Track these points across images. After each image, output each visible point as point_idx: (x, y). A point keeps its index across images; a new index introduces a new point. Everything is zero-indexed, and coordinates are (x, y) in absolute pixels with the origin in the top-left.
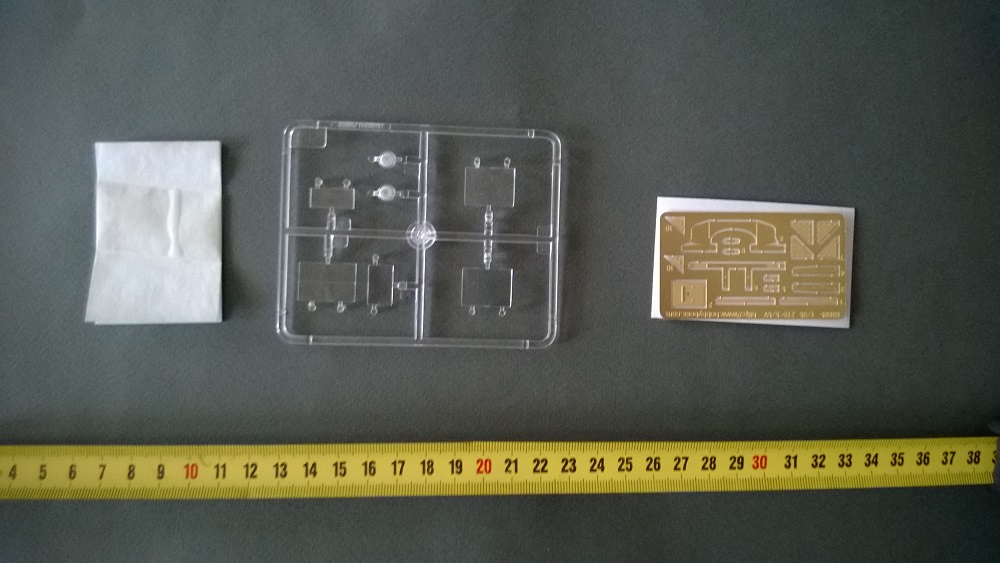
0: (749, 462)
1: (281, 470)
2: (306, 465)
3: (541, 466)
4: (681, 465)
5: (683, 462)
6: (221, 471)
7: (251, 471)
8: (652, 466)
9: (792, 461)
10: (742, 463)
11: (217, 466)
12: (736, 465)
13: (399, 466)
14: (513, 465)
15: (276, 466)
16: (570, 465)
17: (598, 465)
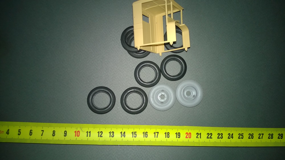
1: (111, 134)
2: (121, 133)
3: (210, 136)
4: (261, 137)
5: (261, 135)
6: (89, 134)
7: (100, 134)
8: (250, 137)
11: (87, 132)
12: (280, 137)
13: (156, 134)
14: (199, 135)
16: (220, 136)
17: (231, 136)
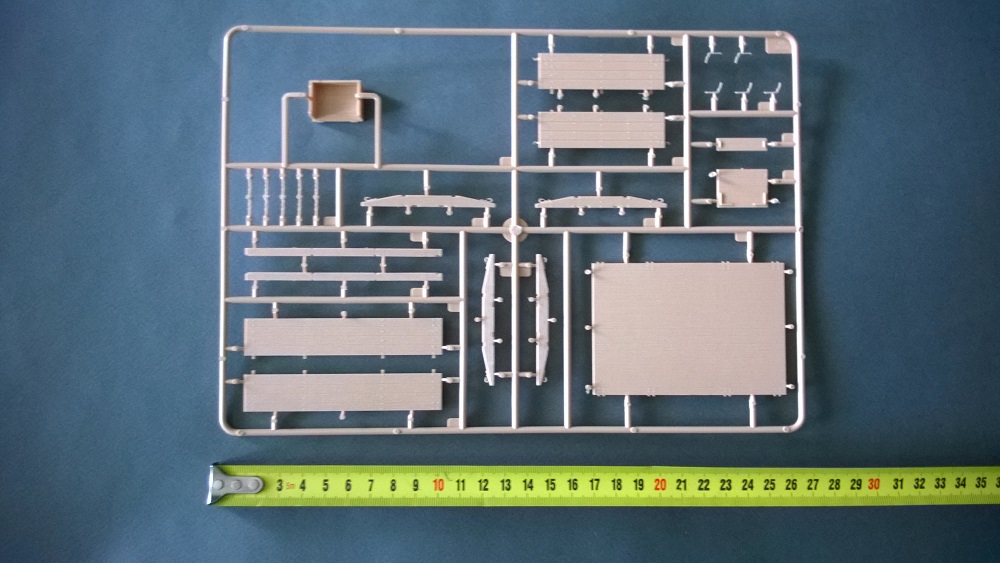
0: (865, 484)
1: (506, 484)
2: (525, 481)
3: (704, 484)
4: (813, 486)
5: (814, 483)
6: (461, 484)
7: (484, 484)
8: (790, 486)
9: (899, 483)
10: (860, 485)
11: (458, 481)
12: (855, 486)
13: (595, 483)
14: (683, 484)
15: (503, 481)
16: (726, 485)
17: (748, 485)
